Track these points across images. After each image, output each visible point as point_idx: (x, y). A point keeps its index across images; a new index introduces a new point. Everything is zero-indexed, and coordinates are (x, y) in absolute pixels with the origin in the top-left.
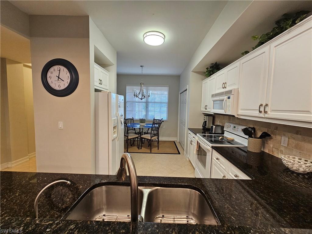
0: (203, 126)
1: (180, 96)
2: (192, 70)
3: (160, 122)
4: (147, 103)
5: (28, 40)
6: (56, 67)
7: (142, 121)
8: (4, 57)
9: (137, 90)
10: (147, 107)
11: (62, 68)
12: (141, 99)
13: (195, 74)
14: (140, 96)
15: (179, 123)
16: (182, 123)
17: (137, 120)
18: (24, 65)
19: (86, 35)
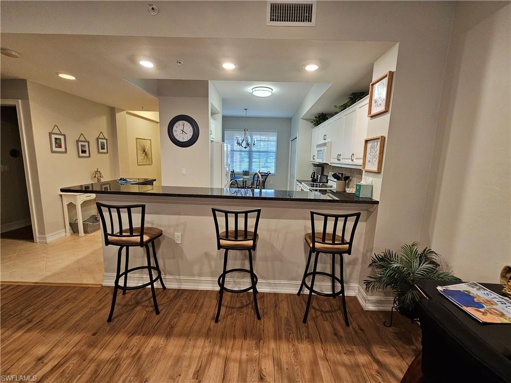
0: (311, 177)
1: (290, 143)
2: (301, 117)
3: (266, 175)
4: (250, 153)
5: (156, 98)
6: (181, 122)
7: (246, 173)
8: (113, 106)
9: (240, 137)
10: (250, 158)
11: (186, 123)
12: (245, 148)
13: (305, 121)
14: (244, 144)
15: (289, 177)
16: (292, 176)
17: (238, 174)
18: (126, 112)
19: (206, 95)
